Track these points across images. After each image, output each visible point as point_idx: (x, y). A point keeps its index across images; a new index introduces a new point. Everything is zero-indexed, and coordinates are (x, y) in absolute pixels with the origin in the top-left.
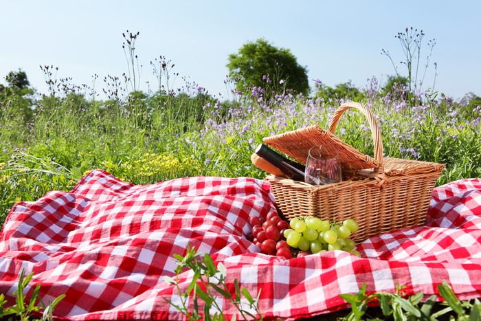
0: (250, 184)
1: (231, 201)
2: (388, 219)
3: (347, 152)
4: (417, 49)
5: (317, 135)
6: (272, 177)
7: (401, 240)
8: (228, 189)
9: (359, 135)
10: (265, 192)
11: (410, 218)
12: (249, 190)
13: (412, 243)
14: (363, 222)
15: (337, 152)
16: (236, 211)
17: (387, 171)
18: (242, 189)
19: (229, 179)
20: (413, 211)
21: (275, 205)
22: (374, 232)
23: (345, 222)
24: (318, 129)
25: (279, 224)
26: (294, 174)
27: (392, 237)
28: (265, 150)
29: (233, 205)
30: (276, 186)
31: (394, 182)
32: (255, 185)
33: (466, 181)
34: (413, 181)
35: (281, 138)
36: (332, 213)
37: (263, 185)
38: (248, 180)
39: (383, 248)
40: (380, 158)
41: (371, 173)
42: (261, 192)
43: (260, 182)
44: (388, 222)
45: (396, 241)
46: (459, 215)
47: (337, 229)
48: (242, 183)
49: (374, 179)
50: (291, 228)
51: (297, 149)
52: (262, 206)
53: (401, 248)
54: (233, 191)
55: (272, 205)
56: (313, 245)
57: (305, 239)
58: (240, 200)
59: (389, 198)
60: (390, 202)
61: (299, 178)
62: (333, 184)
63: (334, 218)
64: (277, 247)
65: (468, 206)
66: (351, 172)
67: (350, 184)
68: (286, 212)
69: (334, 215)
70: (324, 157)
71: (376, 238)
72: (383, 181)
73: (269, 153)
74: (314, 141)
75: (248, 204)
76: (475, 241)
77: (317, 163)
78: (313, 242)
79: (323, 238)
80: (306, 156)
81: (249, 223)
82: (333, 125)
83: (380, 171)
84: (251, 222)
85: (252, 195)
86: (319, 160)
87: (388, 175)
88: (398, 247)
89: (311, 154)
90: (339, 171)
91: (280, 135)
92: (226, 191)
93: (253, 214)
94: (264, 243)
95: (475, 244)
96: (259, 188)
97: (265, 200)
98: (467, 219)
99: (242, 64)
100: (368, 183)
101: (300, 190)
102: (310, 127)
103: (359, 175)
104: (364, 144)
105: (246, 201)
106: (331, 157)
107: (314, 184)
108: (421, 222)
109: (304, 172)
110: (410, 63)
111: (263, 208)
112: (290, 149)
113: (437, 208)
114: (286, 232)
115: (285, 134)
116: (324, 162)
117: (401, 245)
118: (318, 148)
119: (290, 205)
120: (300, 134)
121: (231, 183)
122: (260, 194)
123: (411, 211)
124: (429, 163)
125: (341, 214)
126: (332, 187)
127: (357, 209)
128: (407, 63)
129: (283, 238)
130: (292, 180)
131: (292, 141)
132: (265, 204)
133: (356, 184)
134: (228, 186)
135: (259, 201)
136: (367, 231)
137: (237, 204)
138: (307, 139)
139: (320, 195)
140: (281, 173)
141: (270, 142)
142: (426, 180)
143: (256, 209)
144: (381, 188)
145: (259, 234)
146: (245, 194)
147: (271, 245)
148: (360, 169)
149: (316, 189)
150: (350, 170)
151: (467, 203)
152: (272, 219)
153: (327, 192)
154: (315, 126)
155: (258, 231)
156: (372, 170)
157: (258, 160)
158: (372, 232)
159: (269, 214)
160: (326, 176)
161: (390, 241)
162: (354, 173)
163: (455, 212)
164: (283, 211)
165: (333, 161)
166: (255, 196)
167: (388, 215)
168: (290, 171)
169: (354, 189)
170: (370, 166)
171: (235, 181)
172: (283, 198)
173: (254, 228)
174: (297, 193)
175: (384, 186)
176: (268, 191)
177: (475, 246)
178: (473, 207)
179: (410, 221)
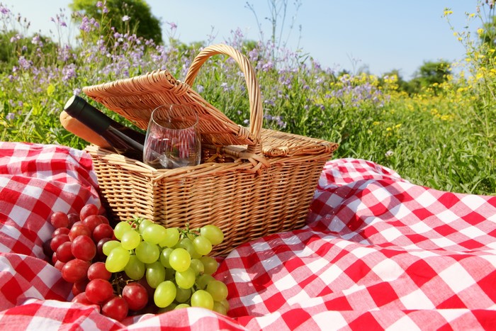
0: (60, 156)
1: (21, 185)
2: (261, 217)
3: (211, 118)
4: (283, 7)
5: (168, 87)
6: (93, 149)
7: (282, 254)
8: (23, 163)
9: (218, 96)
10: (84, 171)
11: (289, 214)
12: (58, 166)
13: (299, 263)
14: (227, 222)
15: (197, 118)
16: (28, 203)
17: (266, 149)
18: (47, 164)
19: (27, 147)
20: (293, 205)
21: (98, 190)
22: (241, 236)
23: (204, 230)
24: (169, 78)
25: (98, 229)
26: (127, 147)
27: (269, 248)
28: (81, 106)
29: (23, 192)
30: (100, 163)
31: (275, 165)
32: (69, 159)
33: (346, 162)
34: (297, 165)
35: (110, 88)
36: (184, 212)
37: (82, 159)
38: (58, 150)
39: (257, 266)
40: (258, 130)
41: (244, 151)
42: (78, 169)
43: (78, 153)
44: (261, 222)
45: (276, 256)
46: (355, 215)
47: (191, 242)
48: (47, 154)
49: (247, 161)
50: (116, 239)
51: (134, 108)
52: (76, 193)
53: (284, 269)
54: (31, 167)
55: (93, 191)
56: (150, 270)
57: (138, 261)
58: (39, 183)
59: (265, 188)
60: (266, 195)
61: (135, 155)
62: (188, 168)
63: (187, 224)
64: (89, 274)
65: (365, 203)
66: (213, 147)
67: (213, 167)
68: (115, 203)
69: (187, 214)
70: (176, 123)
71: (246, 249)
72: (260, 165)
73: (87, 111)
74: (161, 98)
75: (53, 191)
76: (402, 272)
77: (164, 132)
78: (151, 265)
79: (167, 260)
80: (148, 119)
81: (49, 222)
82: (190, 78)
83: (256, 150)
84: (52, 221)
85: (61, 175)
86: (167, 130)
87: (268, 156)
88: (279, 268)
89: (155, 117)
90: (197, 146)
91: (109, 84)
92: (20, 166)
93: (59, 207)
94: (67, 266)
95: (402, 277)
96: (74, 163)
97: (83, 183)
98: (366, 221)
99: (88, 5)
100: (240, 167)
101: (135, 173)
102: (156, 74)
103: (225, 152)
104: (225, 107)
105: (49, 184)
106: (187, 125)
107: (158, 166)
108: (301, 219)
109: (143, 143)
110: (274, 21)
111: (78, 197)
112: (125, 107)
113: (321, 200)
114: (107, 246)
115: (115, 83)
116: (174, 131)
117: (284, 264)
118: (168, 109)
119: (120, 194)
120: (139, 84)
121: (31, 153)
122: (75, 173)
123: (291, 205)
124: (317, 140)
125: (197, 212)
126: (186, 172)
127: (221, 205)
128: (272, 20)
129: (101, 257)
130: (123, 157)
131: (127, 95)
132: (81, 190)
133: (223, 167)
134: (25, 158)
135: (71, 185)
136: (233, 235)
137: (32, 191)
138: (149, 93)
139: (167, 185)
140: (107, 144)
141: (94, 94)
142: (313, 163)
143: (65, 198)
144: (257, 174)
145: (61, 247)
146: (51, 172)
147: (79, 270)
148: (229, 144)
149: (160, 174)
150: (212, 144)
151: (364, 198)
152: (86, 220)
153: (177, 180)
154: (163, 72)
155: (60, 242)
156: (245, 147)
157: (71, 122)
158: (238, 236)
159: (85, 209)
160: (177, 153)
161: (267, 255)
162: (218, 150)
163: (350, 210)
164: (109, 200)
165: (190, 131)
166: (67, 176)
167: (262, 211)
168: (122, 143)
169: (218, 176)
170: (243, 142)
171: (38, 151)
172: (109, 181)
173: (57, 232)
174: (131, 177)
175: (260, 172)
176: (90, 168)
177: (403, 281)
178: (372, 204)
179: (288, 219)
